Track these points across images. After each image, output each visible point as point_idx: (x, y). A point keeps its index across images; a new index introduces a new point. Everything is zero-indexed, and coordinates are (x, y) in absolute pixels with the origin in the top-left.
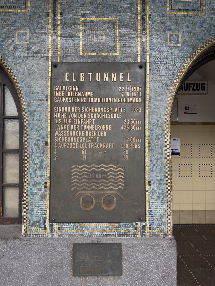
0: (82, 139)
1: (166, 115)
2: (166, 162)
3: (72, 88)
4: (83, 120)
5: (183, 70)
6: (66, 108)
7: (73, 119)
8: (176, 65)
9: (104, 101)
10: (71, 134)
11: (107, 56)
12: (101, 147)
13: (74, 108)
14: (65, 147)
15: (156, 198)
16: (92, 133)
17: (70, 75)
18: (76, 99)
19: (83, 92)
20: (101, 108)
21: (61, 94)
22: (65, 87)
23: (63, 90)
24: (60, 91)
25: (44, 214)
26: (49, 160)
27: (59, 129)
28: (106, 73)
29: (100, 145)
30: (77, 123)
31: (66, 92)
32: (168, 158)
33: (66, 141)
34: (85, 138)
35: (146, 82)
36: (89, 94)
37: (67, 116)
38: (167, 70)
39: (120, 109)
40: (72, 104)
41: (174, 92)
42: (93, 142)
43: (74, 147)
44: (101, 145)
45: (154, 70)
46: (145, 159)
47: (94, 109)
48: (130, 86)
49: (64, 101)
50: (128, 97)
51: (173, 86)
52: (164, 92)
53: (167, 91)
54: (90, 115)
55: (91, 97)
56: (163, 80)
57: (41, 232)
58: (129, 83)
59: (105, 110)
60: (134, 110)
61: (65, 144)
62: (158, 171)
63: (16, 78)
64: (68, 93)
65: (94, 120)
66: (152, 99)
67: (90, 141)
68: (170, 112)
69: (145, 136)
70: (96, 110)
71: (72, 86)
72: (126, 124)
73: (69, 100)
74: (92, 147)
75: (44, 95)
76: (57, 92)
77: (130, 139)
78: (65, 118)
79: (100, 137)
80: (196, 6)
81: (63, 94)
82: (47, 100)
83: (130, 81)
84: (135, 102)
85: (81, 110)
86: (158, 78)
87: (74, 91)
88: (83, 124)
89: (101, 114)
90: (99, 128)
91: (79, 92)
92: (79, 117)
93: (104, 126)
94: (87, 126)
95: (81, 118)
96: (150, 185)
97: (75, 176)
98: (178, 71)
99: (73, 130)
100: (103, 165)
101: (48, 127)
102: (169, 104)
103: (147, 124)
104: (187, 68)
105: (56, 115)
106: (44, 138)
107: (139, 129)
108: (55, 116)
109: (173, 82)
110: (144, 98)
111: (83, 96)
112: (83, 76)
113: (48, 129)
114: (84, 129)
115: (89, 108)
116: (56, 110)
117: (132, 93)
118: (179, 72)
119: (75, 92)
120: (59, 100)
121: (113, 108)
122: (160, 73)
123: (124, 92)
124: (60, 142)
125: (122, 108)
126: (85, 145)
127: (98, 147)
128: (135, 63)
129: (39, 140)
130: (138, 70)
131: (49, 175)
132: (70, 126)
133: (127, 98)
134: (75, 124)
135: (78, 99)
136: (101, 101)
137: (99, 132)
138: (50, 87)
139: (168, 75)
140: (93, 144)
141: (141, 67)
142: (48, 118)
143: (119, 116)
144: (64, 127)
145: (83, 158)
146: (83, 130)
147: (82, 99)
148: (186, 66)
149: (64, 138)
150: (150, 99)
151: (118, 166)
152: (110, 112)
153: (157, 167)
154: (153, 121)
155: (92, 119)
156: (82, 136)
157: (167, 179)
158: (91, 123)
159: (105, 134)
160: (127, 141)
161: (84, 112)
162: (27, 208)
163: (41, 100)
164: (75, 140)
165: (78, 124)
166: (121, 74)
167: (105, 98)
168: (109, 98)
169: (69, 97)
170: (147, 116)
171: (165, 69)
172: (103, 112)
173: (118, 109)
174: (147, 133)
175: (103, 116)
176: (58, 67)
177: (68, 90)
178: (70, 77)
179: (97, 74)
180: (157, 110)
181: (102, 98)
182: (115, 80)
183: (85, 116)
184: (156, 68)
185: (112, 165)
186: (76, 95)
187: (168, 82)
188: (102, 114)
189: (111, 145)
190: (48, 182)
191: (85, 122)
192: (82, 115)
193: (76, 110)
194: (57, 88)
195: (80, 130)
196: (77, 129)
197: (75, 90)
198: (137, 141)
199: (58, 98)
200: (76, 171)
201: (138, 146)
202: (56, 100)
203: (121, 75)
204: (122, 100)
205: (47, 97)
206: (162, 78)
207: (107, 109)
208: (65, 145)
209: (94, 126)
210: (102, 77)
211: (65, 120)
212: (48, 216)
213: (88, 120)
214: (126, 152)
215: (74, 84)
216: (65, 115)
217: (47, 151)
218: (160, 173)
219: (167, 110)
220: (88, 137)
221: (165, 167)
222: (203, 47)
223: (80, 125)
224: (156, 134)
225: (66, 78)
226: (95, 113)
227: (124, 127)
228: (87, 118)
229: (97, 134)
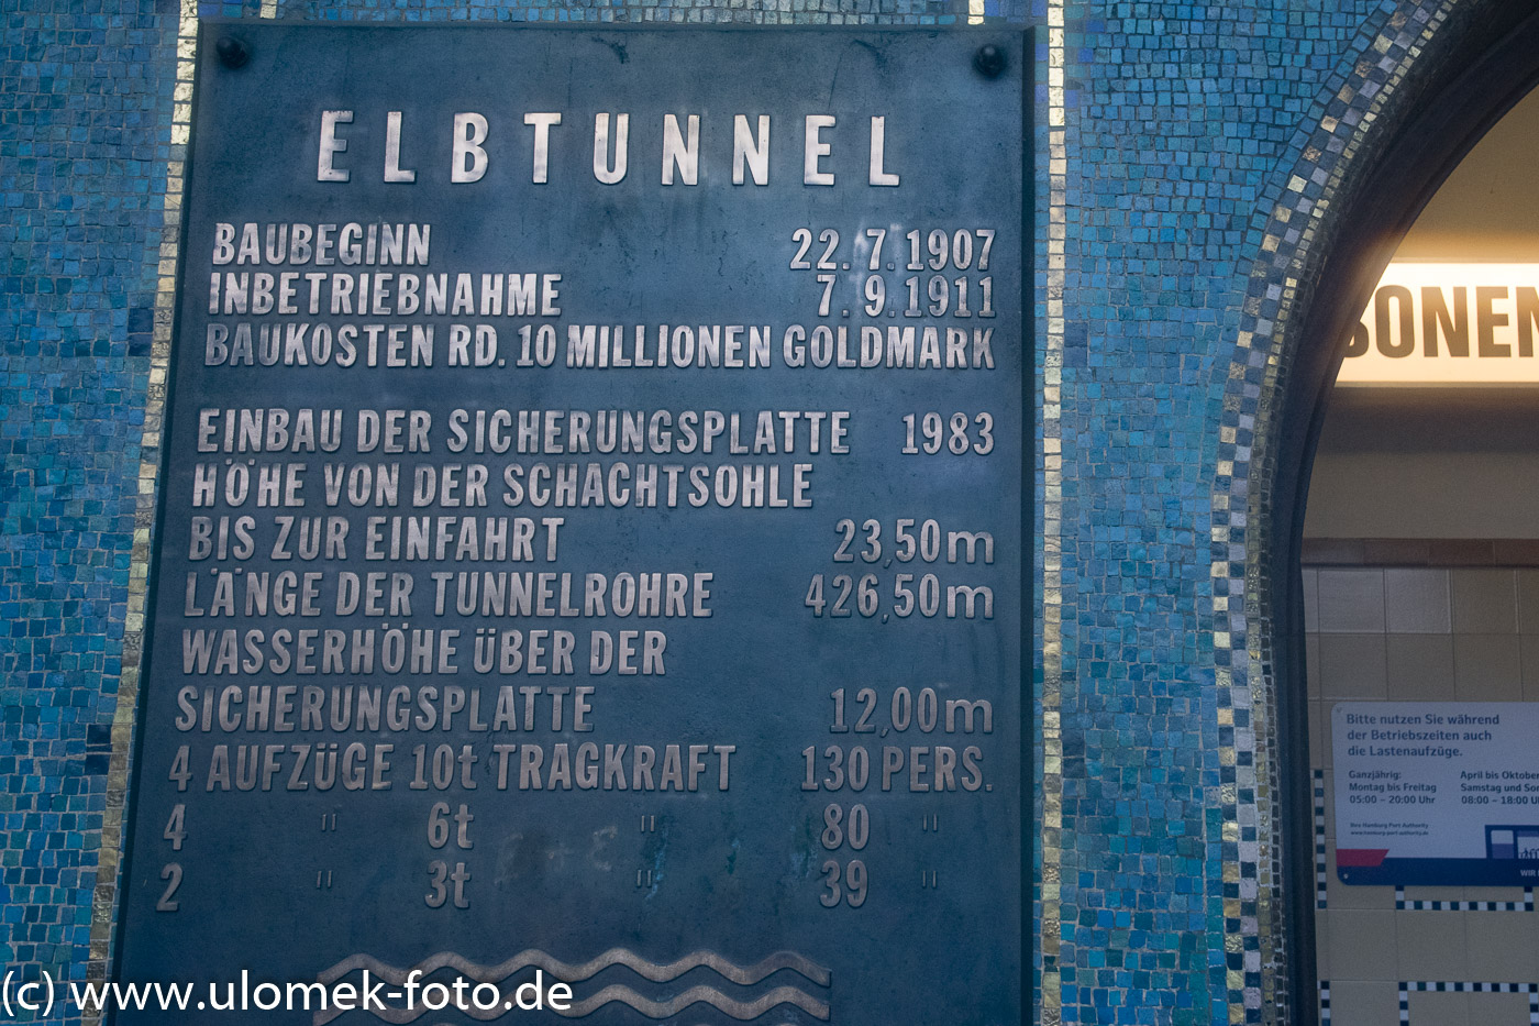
0: (437, 702)
1: (1224, 483)
2: (1234, 926)
3: (372, 242)
4: (454, 529)
5: (1368, 90)
6: (306, 416)
7: (358, 516)
8: (1306, 47)
9: (651, 350)
10: (332, 652)
12: (608, 780)
13: (374, 417)
14: (267, 778)
16: (535, 649)
17: (361, 130)
18: (406, 337)
19: (464, 280)
20: (627, 420)
21: (269, 298)
22: (308, 233)
23: (293, 260)
24: (264, 266)
27: (230, 611)
28: (683, 111)
29: (600, 761)
30: (395, 555)
31: (316, 279)
33: (279, 719)
34: (461, 695)
35: (1040, 191)
36: (525, 290)
37: (312, 489)
38: (1220, 92)
39: (802, 423)
40: (362, 385)
41: (1291, 283)
42: (541, 732)
43: (354, 777)
44: (614, 762)
45: (1111, 91)
46: (1029, 891)
47: (557, 421)
48: (895, 228)
49: (289, 359)
50: (873, 321)
51: (1279, 230)
52: (1200, 283)
53: (1224, 269)
54: (524, 480)
55: (537, 319)
56: (1191, 173)
58: (883, 206)
59: (666, 435)
60: (927, 431)
61: (271, 749)
64: (336, 285)
65: (553, 523)
66: (1091, 341)
67: (512, 725)
68: (1255, 455)
69: (1029, 673)
70: (578, 436)
71: (372, 229)
72: (856, 567)
73: (337, 348)
74: (524, 784)
75: (118, 303)
76: (231, 277)
77: (884, 701)
78: (290, 510)
79: (608, 685)
81: (286, 291)
82: (140, 350)
83: (893, 180)
84: (936, 361)
85: (440, 432)
86: (1148, 157)
87: (384, 268)
88: (452, 561)
89: (624, 468)
90: (598, 596)
91: (430, 279)
92: (418, 500)
93: (644, 577)
94: (489, 577)
95: (434, 509)
98: (1324, 98)
99: (360, 618)
100: (620, 955)
101: (123, 596)
102: (1248, 387)
103: (1049, 566)
104: (1402, 71)
105: (210, 486)
106: (81, 700)
107: (970, 611)
108: (203, 487)
109: (1275, 192)
110: (1018, 333)
111: (470, 310)
112: (479, 138)
113: (122, 613)
114: (461, 608)
115: (515, 418)
116: (211, 438)
117: (913, 283)
118: (1334, 109)
119: (396, 280)
120: (249, 344)
121: (735, 420)
122: (1163, 113)
123: (840, 275)
124: (228, 737)
125: (815, 417)
126: (458, 764)
127: (580, 778)
128: (934, 32)
129: (32, 714)
132: (328, 585)
133: (866, 332)
134: (375, 565)
135: (422, 340)
136: (628, 352)
137: (597, 635)
138: (174, 234)
139: (1231, 129)
140: (538, 750)
141: (990, 65)
142: (132, 508)
143: (786, 490)
144: (278, 591)
145: (437, 883)
146: (450, 617)
147: (454, 337)
148: (1397, 53)
149: (266, 691)
150: (1075, 341)
151: (766, 972)
152: (707, 447)
153: (1141, 981)
154: (1104, 537)
155: (538, 513)
156: (435, 677)
158: (529, 556)
159: (652, 657)
160: (861, 726)
161: (469, 455)
163: (83, 352)
164: (368, 706)
165: (403, 564)
166: (816, 122)
167: (664, 330)
168: (704, 331)
169: (336, 320)
170: (1051, 488)
171: (1209, 85)
172: (645, 456)
173: (779, 423)
174: (1051, 647)
175: (646, 485)
176: (263, 64)
177: (338, 259)
178: (360, 150)
179: (602, 121)
180: (1136, 438)
181: (640, 330)
182: (760, 176)
183: (475, 490)
184: (1127, 71)
185: (711, 959)
186: (402, 301)
187: (1232, 191)
188: (633, 472)
189: (710, 756)
191: (468, 545)
192: (448, 482)
193: (392, 430)
194: (236, 242)
195: (421, 616)
196: (394, 611)
197: (397, 260)
198: (950, 726)
199: (244, 330)
201: (960, 769)
202: (224, 351)
203: (812, 135)
204: (815, 343)
205: (141, 317)
206: (1182, 158)
207: (685, 427)
208: (269, 759)
209: (558, 580)
210: (646, 147)
211: (287, 521)
213: (503, 524)
214: (844, 821)
215: (392, 206)
216: (292, 484)
217: (95, 822)
219: (1227, 434)
220: (489, 684)
221: (1219, 976)
223: (421, 569)
224: (1131, 653)
225: (325, 156)
226: (568, 457)
227: (831, 591)
228: (495, 507)
229: (581, 652)
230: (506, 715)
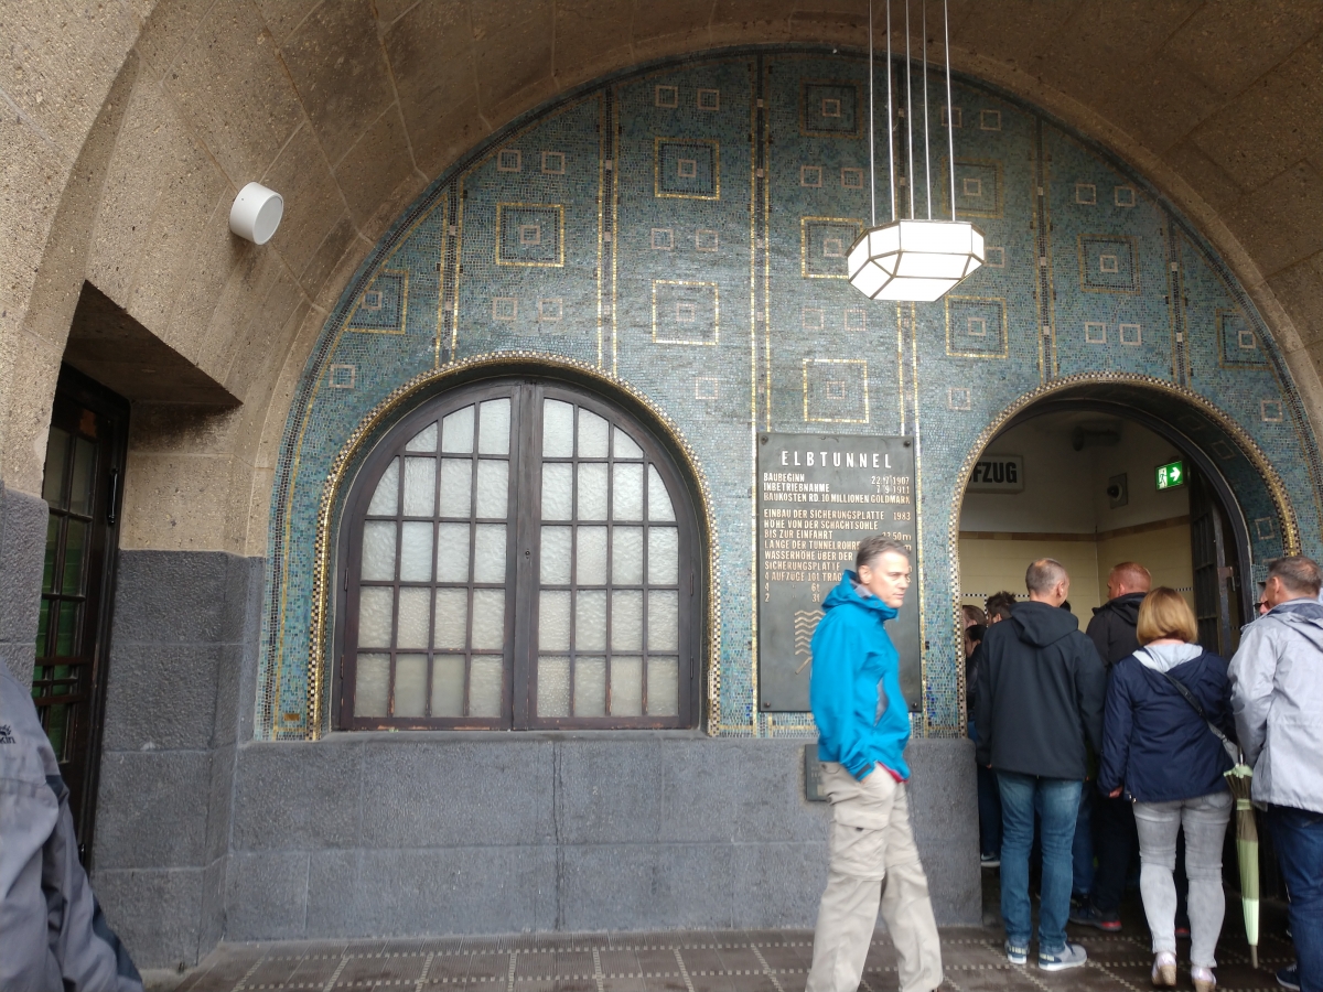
0: (812, 565)
3: (793, 477)
4: (812, 533)
5: (977, 450)
6: (784, 511)
7: (795, 530)
8: (964, 442)
9: (846, 499)
10: (792, 556)
11: (850, 424)
13: (797, 511)
14: (782, 578)
15: (938, 669)
16: (829, 556)
17: (790, 455)
18: (801, 496)
19: (812, 485)
20: (843, 513)
21: (775, 488)
22: (781, 475)
23: (779, 480)
24: (774, 481)
25: (749, 697)
26: (754, 602)
27: (773, 547)
28: (850, 452)
30: (802, 538)
31: (784, 484)
32: (957, 601)
33: (784, 568)
34: (816, 564)
35: (916, 469)
36: (822, 487)
37: (786, 525)
39: (875, 514)
40: (793, 505)
41: (963, 488)
42: (831, 571)
43: (798, 579)
45: (928, 450)
46: (918, 601)
47: (830, 513)
48: (891, 476)
49: (780, 500)
50: (887, 494)
51: (961, 478)
52: (946, 488)
53: (950, 485)
54: (824, 524)
55: (825, 493)
56: (944, 466)
57: (744, 728)
58: (888, 472)
59: (850, 516)
60: (898, 516)
61: (783, 573)
62: (941, 623)
63: (696, 458)
64: (788, 486)
65: (831, 532)
67: (826, 569)
69: (917, 562)
70: (834, 516)
73: (789, 498)
74: (829, 580)
75: (744, 488)
76: (767, 483)
78: (782, 529)
79: (843, 562)
80: (993, 344)
81: (778, 486)
82: (750, 497)
83: (890, 467)
84: (899, 503)
85: (809, 514)
87: (796, 482)
88: (813, 539)
89: (843, 522)
90: (840, 546)
91: (805, 484)
92: (806, 527)
93: (848, 543)
94: (819, 542)
95: (809, 529)
96: (927, 647)
97: (802, 631)
98: (968, 452)
101: (751, 544)
102: (956, 508)
103: (920, 541)
104: (982, 448)
106: (746, 563)
108: (766, 524)
109: (959, 470)
110: (914, 497)
111: (813, 491)
112: (812, 457)
113: (752, 547)
114: (815, 548)
115: (822, 512)
116: (766, 515)
117: (894, 487)
118: (970, 454)
119: (799, 484)
120: (772, 497)
121: (863, 513)
123: (881, 485)
124: (774, 571)
125: (878, 513)
126: (816, 577)
128: (897, 438)
129: (737, 566)
130: (903, 449)
131: (754, 628)
132: (791, 543)
133: (886, 496)
134: (798, 539)
135: (804, 497)
136: (842, 500)
137: (840, 553)
138: (755, 474)
139: (951, 457)
140: (831, 574)
141: (906, 445)
142: (751, 528)
143: (873, 527)
144: (781, 544)
145: (815, 598)
146: (813, 549)
147: (810, 496)
148: (981, 444)
149: (781, 562)
150: (923, 498)
152: (858, 518)
153: (938, 616)
154: (930, 536)
155: (828, 530)
156: (811, 560)
157: (956, 637)
158: (827, 538)
161: (814, 519)
162: (719, 685)
163: (739, 497)
164: (799, 566)
165: (804, 539)
166: (875, 455)
167: (849, 495)
168: (856, 496)
169: (788, 493)
170: (920, 527)
171: (947, 449)
172: (847, 520)
173: (871, 514)
174: (920, 556)
176: (770, 441)
177: (787, 480)
178: (790, 459)
179: (834, 454)
180: (934, 517)
181: (844, 495)
182: (865, 465)
183: (816, 525)
184: (931, 446)
186: (800, 489)
187: (952, 470)
188: (845, 523)
190: (754, 639)
191: (815, 536)
192: (811, 524)
193: (800, 514)
194: (768, 476)
195: (808, 549)
196: (803, 548)
197: (798, 481)
199: (770, 494)
200: (802, 621)
202: (767, 498)
203: (874, 458)
204: (877, 499)
205: (750, 491)
206: (942, 463)
207: (854, 514)
208: (783, 575)
209: (832, 543)
210: (844, 460)
211: (782, 531)
212: (755, 701)
213: (821, 532)
215: (797, 470)
216: (783, 524)
217: (751, 585)
218: (943, 626)
219: (951, 517)
220: (821, 562)
222: (1007, 413)
223: (807, 540)
224: (935, 558)
225: (784, 460)
226: (832, 520)
228: (820, 529)
229: (837, 556)
230: (824, 567)
